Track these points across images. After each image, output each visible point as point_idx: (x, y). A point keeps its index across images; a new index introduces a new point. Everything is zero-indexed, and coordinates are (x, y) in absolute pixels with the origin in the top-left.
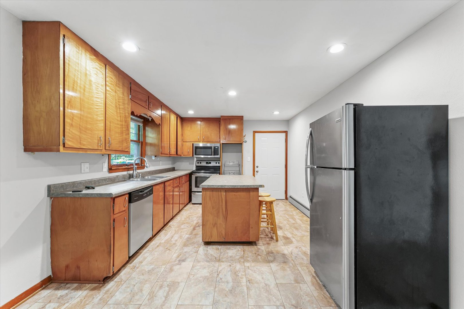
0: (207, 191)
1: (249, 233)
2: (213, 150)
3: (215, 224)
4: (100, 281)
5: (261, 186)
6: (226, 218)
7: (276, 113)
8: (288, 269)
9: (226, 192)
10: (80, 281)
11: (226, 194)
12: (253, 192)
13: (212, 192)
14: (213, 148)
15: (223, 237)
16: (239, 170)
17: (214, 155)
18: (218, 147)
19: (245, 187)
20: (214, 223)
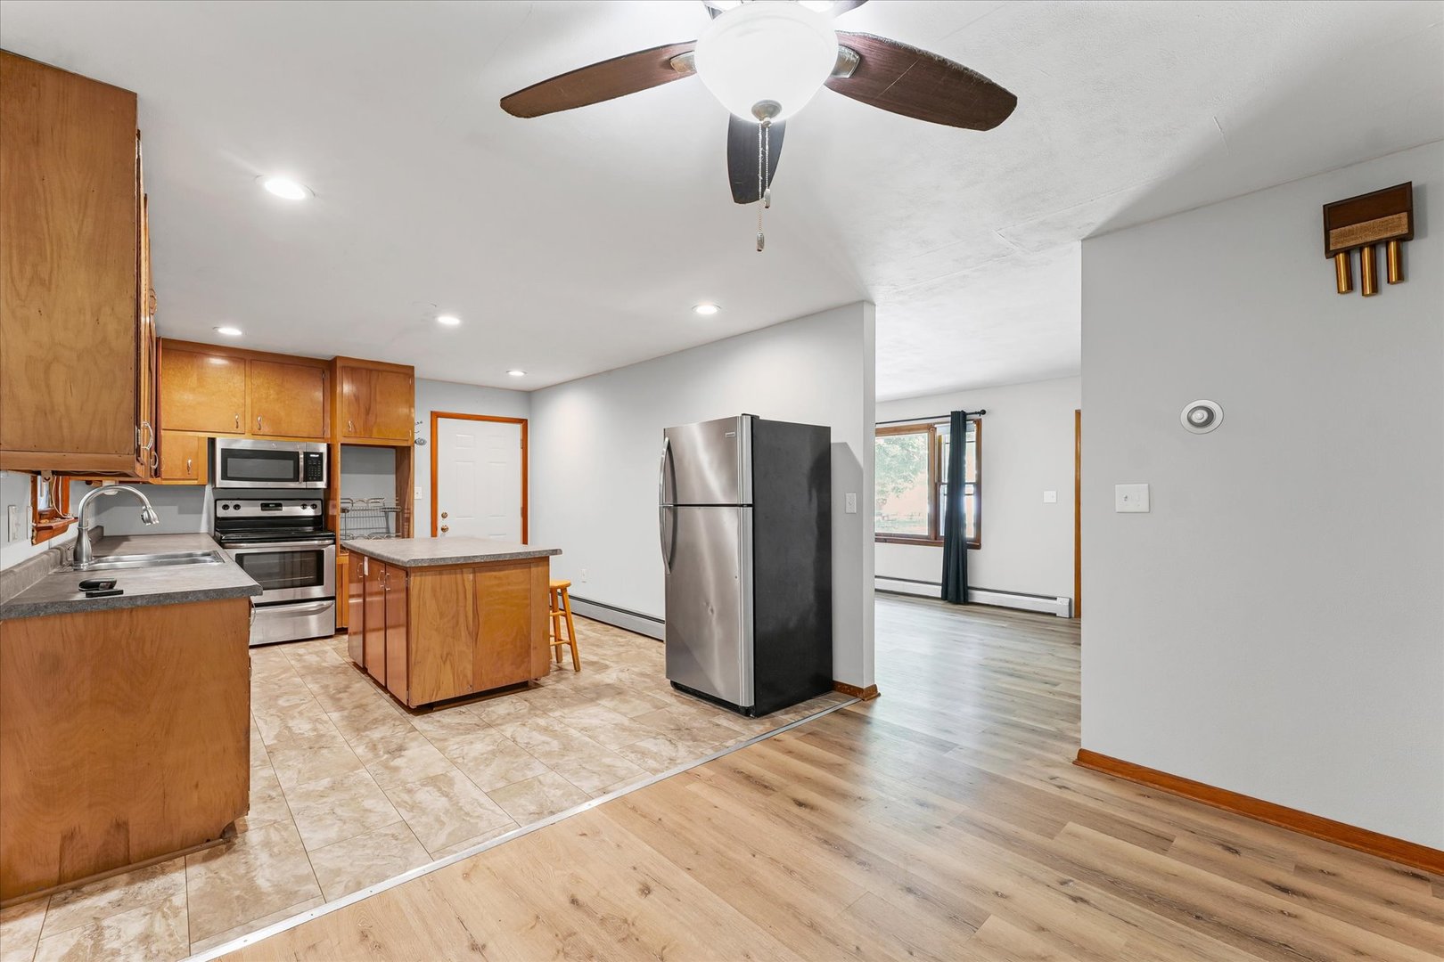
0: (426, 575)
1: (529, 662)
2: (302, 464)
3: (447, 655)
4: (208, 841)
5: (556, 552)
6: (475, 636)
7: (516, 374)
8: (633, 699)
9: (474, 572)
10: (130, 863)
11: (474, 577)
12: (538, 566)
13: (438, 577)
14: (302, 456)
15: (468, 683)
16: (384, 526)
17: (306, 479)
18: (321, 454)
19: (521, 557)
20: (445, 653)
